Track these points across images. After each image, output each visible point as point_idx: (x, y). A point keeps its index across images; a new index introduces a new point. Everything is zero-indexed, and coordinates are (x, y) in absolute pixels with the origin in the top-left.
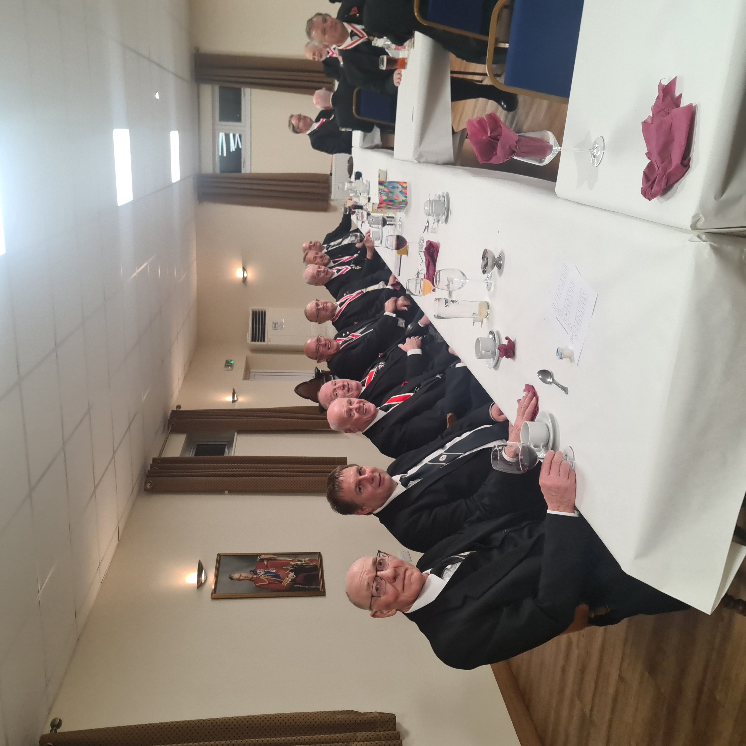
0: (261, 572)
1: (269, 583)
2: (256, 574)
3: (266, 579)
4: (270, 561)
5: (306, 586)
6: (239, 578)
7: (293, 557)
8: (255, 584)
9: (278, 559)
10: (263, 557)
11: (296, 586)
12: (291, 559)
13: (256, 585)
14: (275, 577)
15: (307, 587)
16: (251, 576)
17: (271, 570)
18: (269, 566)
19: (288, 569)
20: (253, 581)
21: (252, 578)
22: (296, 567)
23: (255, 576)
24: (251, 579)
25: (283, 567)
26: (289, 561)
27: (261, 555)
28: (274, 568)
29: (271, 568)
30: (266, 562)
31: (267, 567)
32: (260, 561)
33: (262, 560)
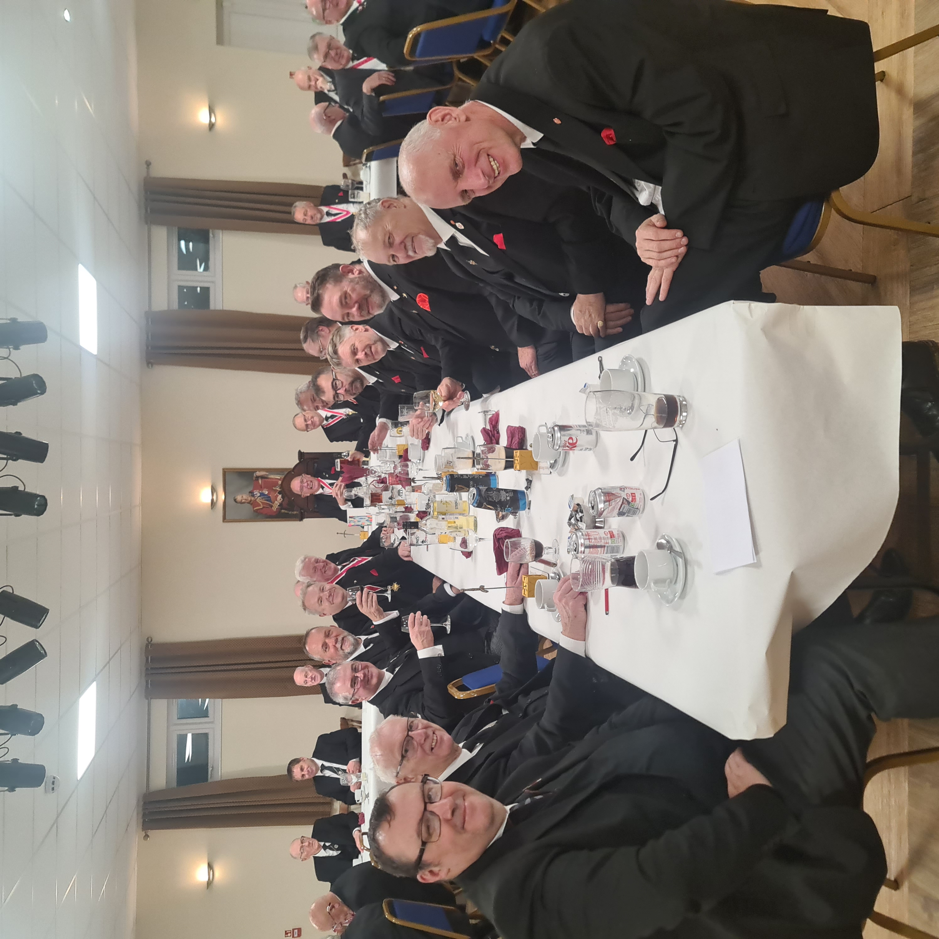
0: (257, 493)
1: (264, 507)
2: (253, 496)
3: (261, 502)
4: (263, 480)
5: (289, 511)
6: (242, 501)
7: (281, 475)
8: (253, 508)
9: (269, 477)
10: (258, 474)
11: (283, 511)
12: (279, 478)
13: (255, 509)
14: (267, 500)
15: (290, 513)
16: (249, 499)
17: (264, 491)
18: (263, 486)
19: (276, 491)
20: (251, 504)
21: (251, 500)
23: (253, 499)
24: (250, 502)
25: (274, 488)
26: (277, 480)
27: (256, 472)
28: (267, 488)
29: (264, 488)
30: (260, 481)
31: (261, 487)
32: (256, 480)
33: (257, 477)
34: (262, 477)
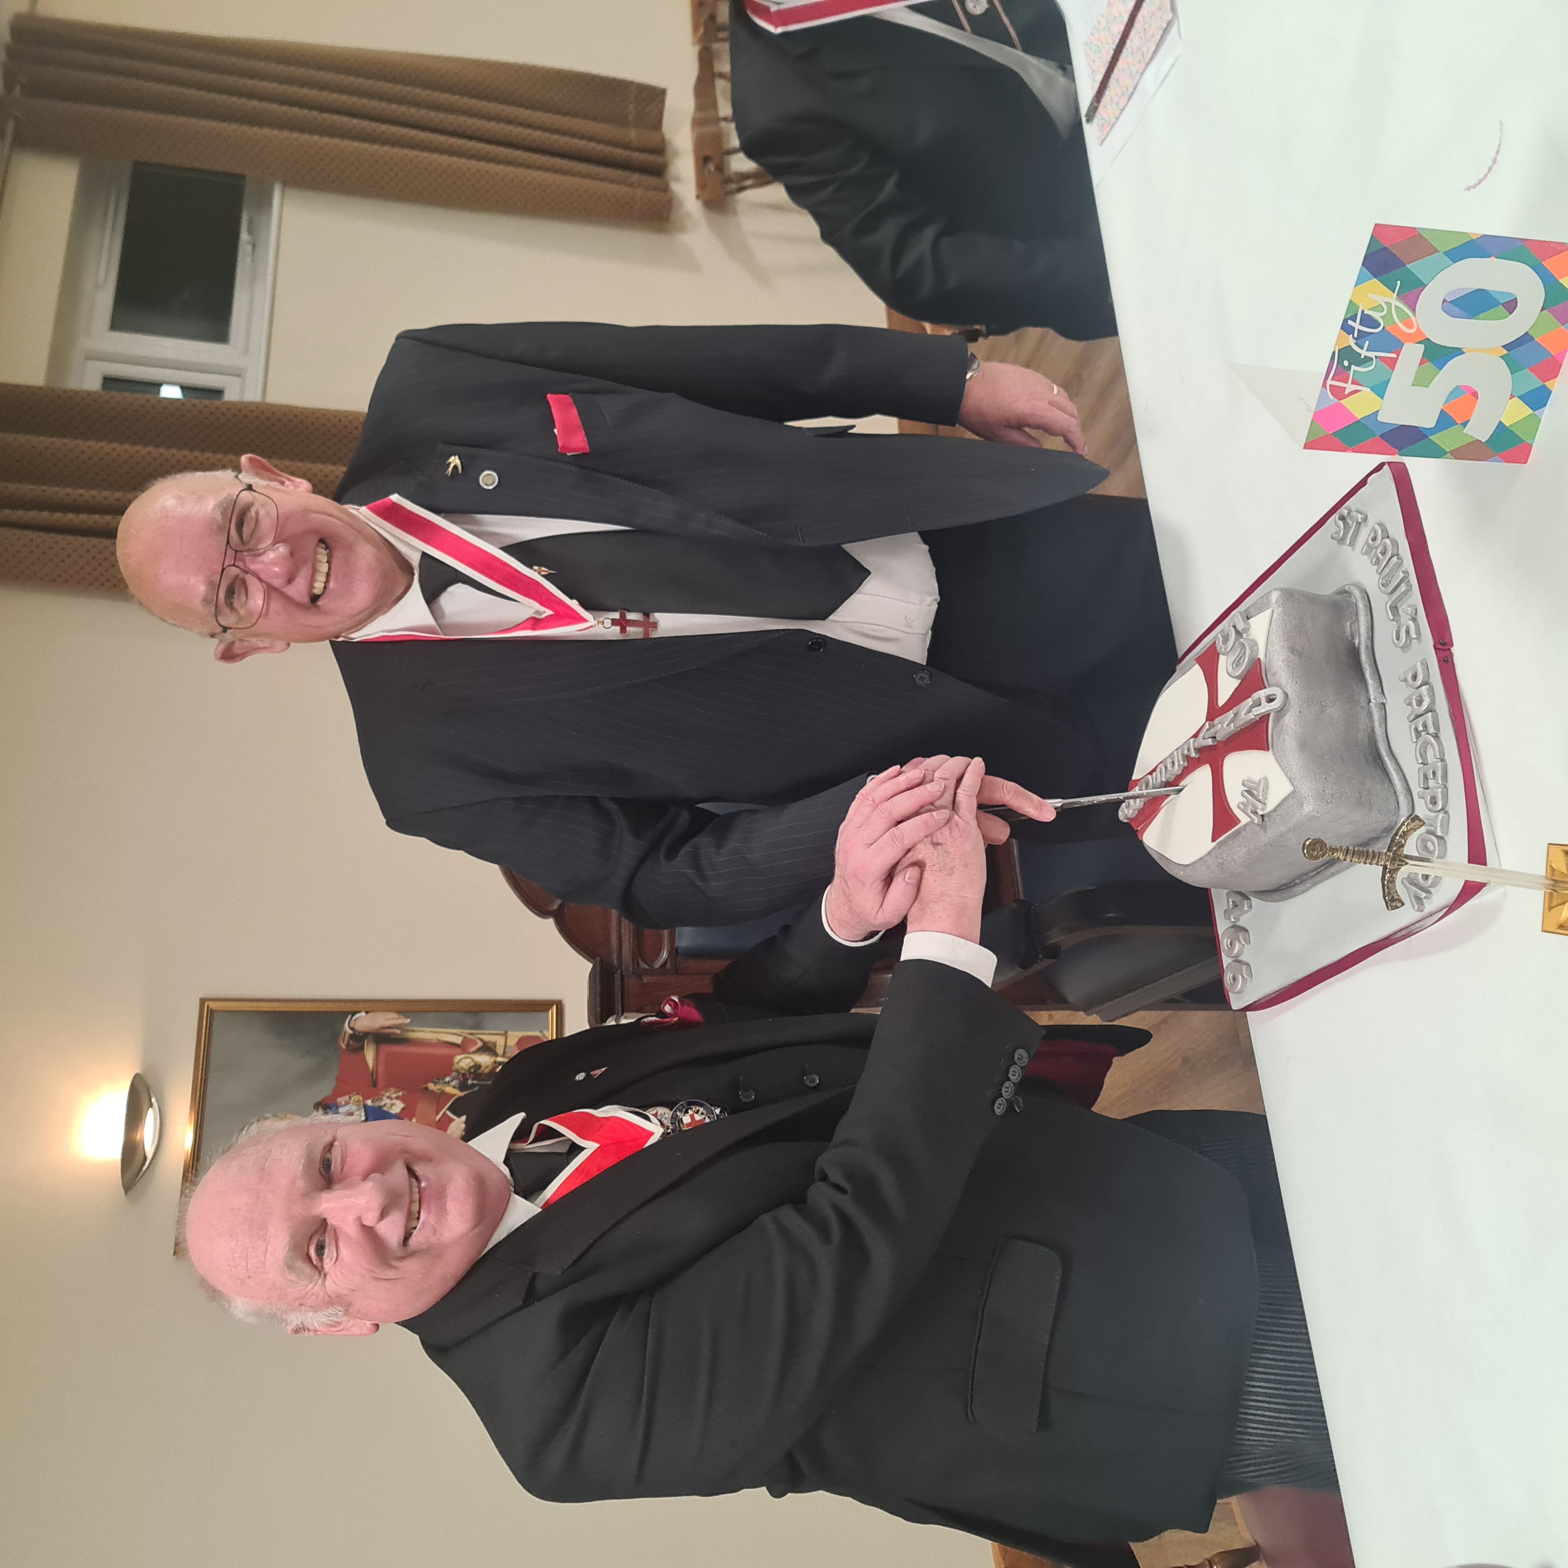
4: (386, 1048)
7: (464, 1027)
9: (413, 1035)
10: (364, 1022)
12: (458, 1040)
19: (444, 1096)
22: (473, 1086)
27: (354, 1014)
28: (399, 1087)
29: (387, 1088)
30: (370, 1055)
31: (375, 1084)
32: (350, 1049)
33: (359, 1038)
34: (381, 1038)
